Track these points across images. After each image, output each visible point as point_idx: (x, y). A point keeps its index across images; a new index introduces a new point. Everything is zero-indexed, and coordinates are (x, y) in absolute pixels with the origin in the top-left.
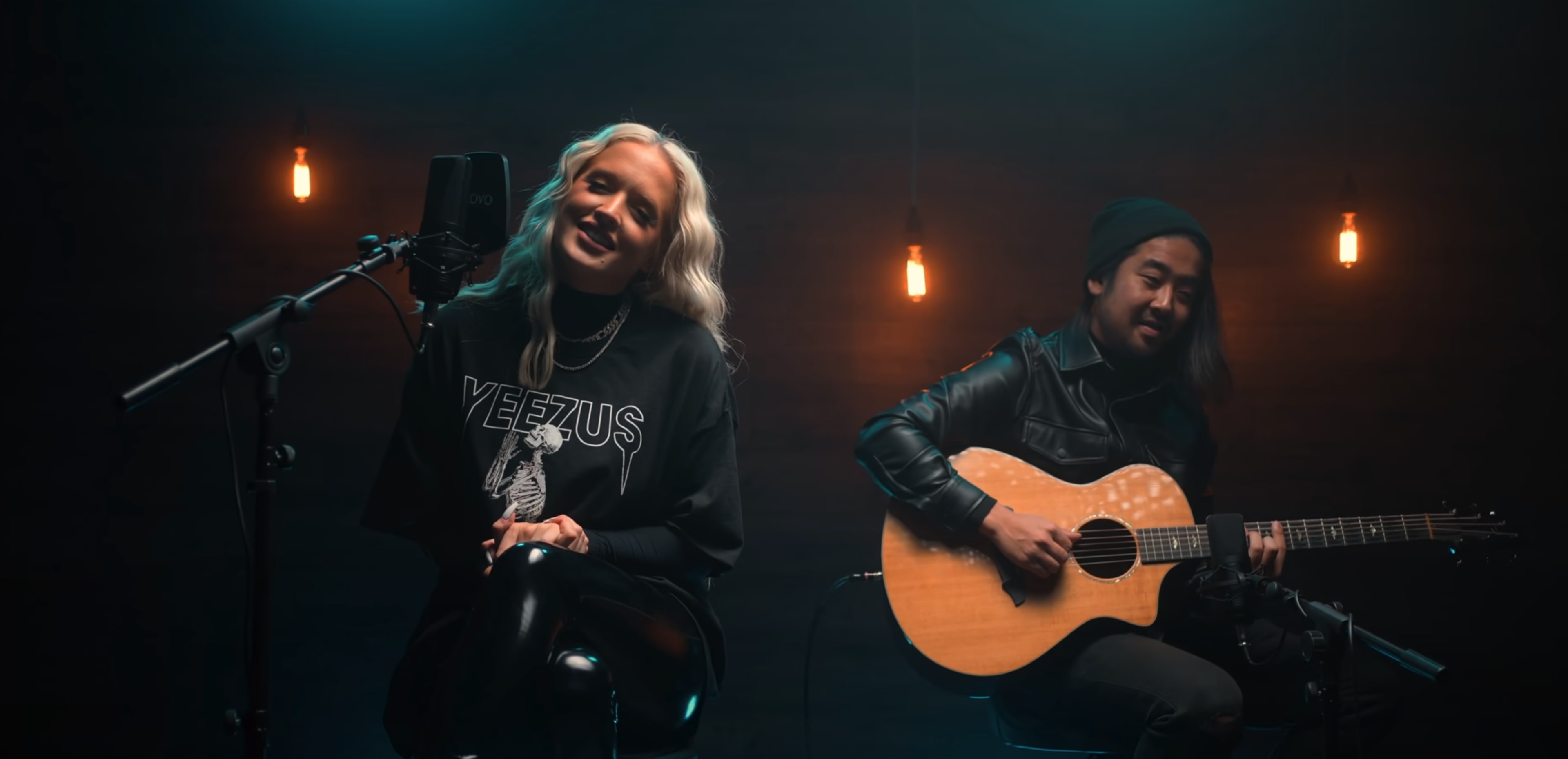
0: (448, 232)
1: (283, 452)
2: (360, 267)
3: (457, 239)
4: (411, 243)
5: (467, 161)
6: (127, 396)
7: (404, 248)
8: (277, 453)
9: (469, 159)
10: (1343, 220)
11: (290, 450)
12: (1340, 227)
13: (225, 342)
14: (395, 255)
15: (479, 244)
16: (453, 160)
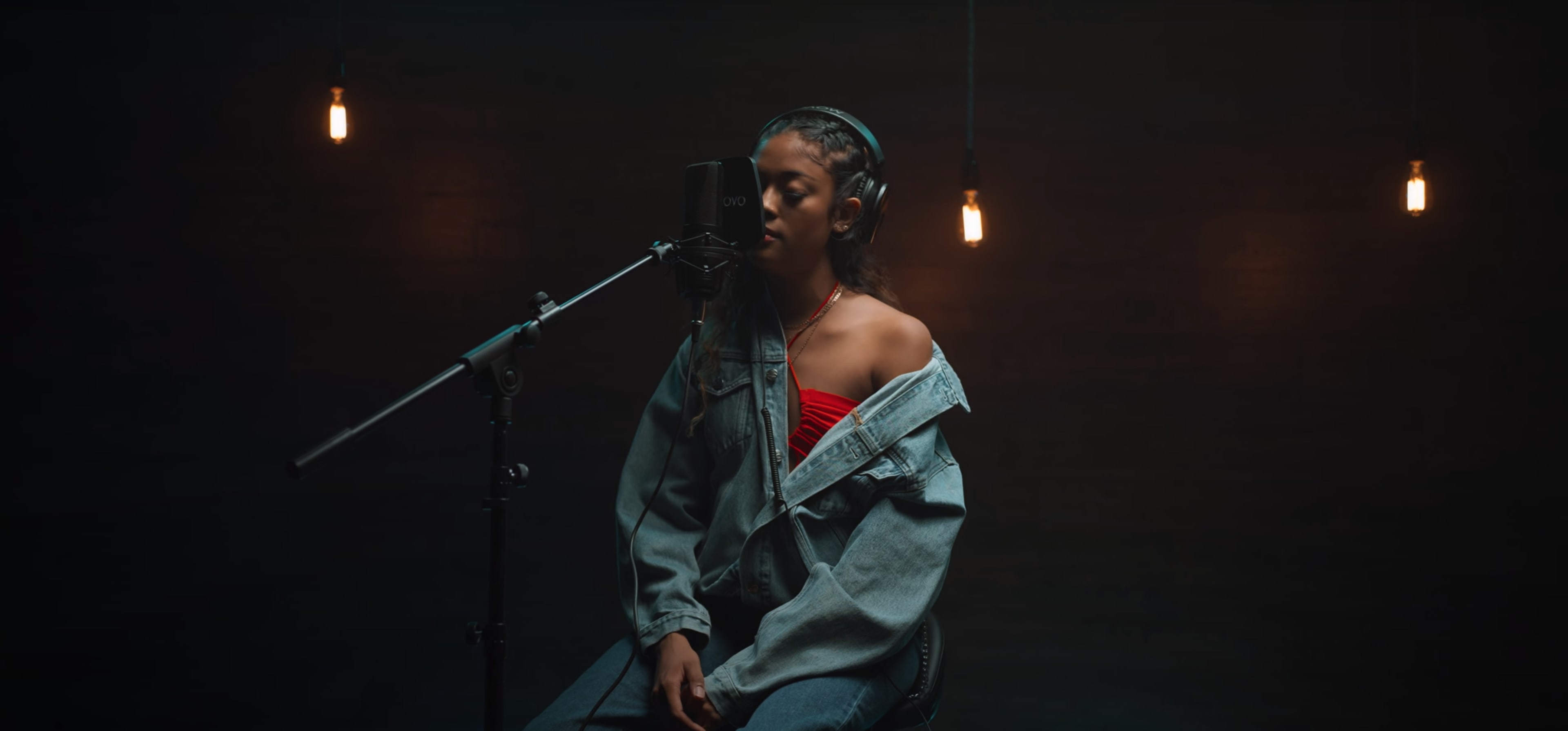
0: (707, 233)
1: (517, 470)
2: (536, 323)
3: (716, 238)
4: (674, 246)
5: (719, 165)
6: (299, 463)
7: (669, 250)
8: (511, 471)
9: (720, 163)
10: (1410, 168)
11: (524, 468)
12: (1408, 175)
13: (461, 367)
14: (661, 257)
15: (737, 242)
16: (706, 165)
